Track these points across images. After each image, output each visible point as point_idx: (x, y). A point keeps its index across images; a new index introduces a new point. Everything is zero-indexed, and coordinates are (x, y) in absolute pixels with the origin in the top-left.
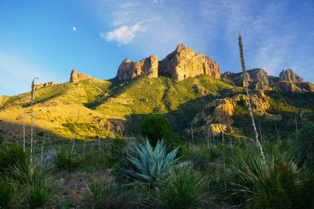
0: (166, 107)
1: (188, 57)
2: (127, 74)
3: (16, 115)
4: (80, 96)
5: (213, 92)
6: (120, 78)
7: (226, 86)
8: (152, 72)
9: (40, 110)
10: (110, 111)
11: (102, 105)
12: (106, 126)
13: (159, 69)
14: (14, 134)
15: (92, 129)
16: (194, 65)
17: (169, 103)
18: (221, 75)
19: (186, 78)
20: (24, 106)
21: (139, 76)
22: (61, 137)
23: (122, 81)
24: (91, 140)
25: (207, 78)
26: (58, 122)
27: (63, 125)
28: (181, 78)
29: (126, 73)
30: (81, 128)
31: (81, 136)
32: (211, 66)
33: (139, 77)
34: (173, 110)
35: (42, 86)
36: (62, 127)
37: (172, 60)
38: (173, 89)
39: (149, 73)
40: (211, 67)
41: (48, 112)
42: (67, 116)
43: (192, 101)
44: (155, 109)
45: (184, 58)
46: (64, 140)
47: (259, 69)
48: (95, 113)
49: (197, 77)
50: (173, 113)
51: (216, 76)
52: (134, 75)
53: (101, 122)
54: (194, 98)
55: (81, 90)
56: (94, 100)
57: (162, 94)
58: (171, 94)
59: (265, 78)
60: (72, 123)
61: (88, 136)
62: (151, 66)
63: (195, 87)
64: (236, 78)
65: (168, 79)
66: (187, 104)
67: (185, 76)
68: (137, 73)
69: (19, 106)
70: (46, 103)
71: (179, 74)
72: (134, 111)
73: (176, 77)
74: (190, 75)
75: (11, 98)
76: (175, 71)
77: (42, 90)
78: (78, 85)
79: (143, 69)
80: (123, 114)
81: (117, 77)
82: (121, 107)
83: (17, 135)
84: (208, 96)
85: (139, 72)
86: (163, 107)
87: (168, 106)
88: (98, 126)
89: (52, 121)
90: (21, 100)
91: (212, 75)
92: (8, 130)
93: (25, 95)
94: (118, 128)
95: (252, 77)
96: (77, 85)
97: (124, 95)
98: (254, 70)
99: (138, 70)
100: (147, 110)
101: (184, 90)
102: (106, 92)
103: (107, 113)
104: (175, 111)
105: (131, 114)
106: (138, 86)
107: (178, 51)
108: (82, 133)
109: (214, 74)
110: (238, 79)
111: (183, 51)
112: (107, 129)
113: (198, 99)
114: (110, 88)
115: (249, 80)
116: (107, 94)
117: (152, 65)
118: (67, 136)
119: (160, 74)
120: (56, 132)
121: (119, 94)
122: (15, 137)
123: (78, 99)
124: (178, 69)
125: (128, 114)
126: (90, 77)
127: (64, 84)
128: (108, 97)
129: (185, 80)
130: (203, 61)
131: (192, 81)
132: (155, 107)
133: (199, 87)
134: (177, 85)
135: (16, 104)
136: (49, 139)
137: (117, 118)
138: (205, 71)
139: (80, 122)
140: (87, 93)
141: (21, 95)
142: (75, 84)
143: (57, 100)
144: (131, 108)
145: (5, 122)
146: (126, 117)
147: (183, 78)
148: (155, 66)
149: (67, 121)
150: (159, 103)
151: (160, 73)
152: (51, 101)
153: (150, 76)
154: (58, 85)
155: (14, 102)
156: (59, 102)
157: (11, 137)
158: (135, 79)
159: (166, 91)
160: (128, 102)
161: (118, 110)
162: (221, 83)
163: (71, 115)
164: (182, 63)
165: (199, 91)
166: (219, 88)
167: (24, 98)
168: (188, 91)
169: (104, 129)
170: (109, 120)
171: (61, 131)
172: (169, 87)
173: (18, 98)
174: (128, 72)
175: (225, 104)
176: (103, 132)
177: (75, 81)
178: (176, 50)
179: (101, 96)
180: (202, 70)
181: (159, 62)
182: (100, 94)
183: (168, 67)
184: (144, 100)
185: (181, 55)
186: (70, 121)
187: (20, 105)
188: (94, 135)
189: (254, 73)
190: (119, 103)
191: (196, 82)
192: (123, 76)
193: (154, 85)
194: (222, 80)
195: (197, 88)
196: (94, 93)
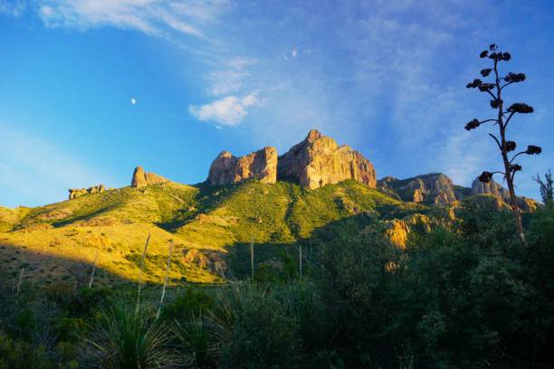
0: (292, 232)
1: (327, 150)
2: (226, 177)
3: (50, 239)
4: (149, 210)
5: (368, 209)
6: (214, 183)
7: (387, 200)
8: (267, 174)
9: (90, 232)
10: (200, 237)
11: (187, 226)
12: (197, 262)
13: (279, 168)
14: (47, 272)
15: (174, 265)
16: (336, 164)
17: (297, 226)
18: (378, 181)
19: (323, 185)
20: (57, 225)
21: (246, 179)
22: (125, 279)
23: (218, 187)
24: (175, 284)
25: (358, 187)
26: (118, 254)
27: (127, 257)
28: (314, 185)
29: (223, 175)
30: (156, 263)
31: (156, 276)
32: (363, 166)
33: (245, 181)
34: (305, 237)
35: (85, 192)
36: (126, 261)
37: (300, 155)
38: (301, 202)
39: (262, 176)
40: (361, 169)
41: (103, 234)
42: (132, 242)
43: (334, 223)
44: (273, 234)
45: (320, 153)
46: (131, 283)
47: (438, 174)
48: (178, 239)
49: (341, 183)
50: (303, 242)
51: (370, 183)
52: (238, 178)
53: (189, 254)
54: (337, 219)
55: (149, 201)
56: (172, 217)
57: (284, 210)
58: (299, 210)
59: (449, 189)
60: (141, 254)
61: (169, 278)
62: (266, 164)
63: (338, 201)
64: (402, 188)
65: (294, 186)
66: (326, 228)
67: (321, 182)
68: (241, 175)
69: (48, 225)
70: (93, 221)
71: (312, 179)
72: (239, 238)
73: (307, 182)
74: (329, 180)
75: (33, 211)
76: (305, 174)
77: (84, 199)
78: (146, 192)
79: (252, 168)
80: (222, 242)
81: (209, 181)
82: (217, 230)
83: (54, 273)
84: (359, 215)
85: (246, 173)
86: (287, 231)
87: (295, 230)
88: (183, 261)
89: (109, 250)
90: (51, 213)
91: (364, 182)
92: (37, 264)
93: (56, 206)
94: (218, 265)
95: (428, 186)
96: (143, 192)
97: (222, 210)
98: (431, 175)
99: (244, 170)
100: (259, 235)
101: (320, 204)
102: (190, 205)
103: (196, 239)
104: (308, 239)
105: (236, 243)
106: (245, 196)
107: (310, 141)
108: (159, 272)
109: (366, 180)
110: (405, 190)
111: (319, 141)
112: (198, 266)
113: (344, 220)
114: (198, 198)
115: (423, 191)
116: (193, 208)
117: (268, 162)
118: (135, 277)
119: (279, 177)
120: (116, 269)
121: (214, 209)
122: (49, 276)
123: (144, 216)
124: (310, 170)
125: (230, 242)
126: (164, 180)
127: (121, 190)
128: (195, 214)
129: (321, 188)
130: (350, 158)
131: (333, 191)
132: (273, 231)
133: (345, 200)
134: (309, 197)
135: (42, 221)
136: (106, 280)
137: (212, 248)
138: (353, 175)
139: (154, 254)
140: (160, 206)
141: (50, 205)
142: (140, 190)
143: (111, 215)
144: (234, 232)
145: (31, 250)
146: (227, 247)
147: (318, 185)
148: (272, 165)
149: (132, 251)
150: (280, 225)
151: (281, 176)
152: (102, 217)
153: (265, 181)
154: (111, 192)
155: (39, 217)
156: (114, 219)
157: (43, 276)
158: (239, 184)
159: (291, 206)
160: (228, 222)
161: (213, 235)
162: (380, 195)
163: (138, 242)
164: (317, 160)
165: (346, 207)
166: (377, 203)
167: (55, 212)
168: (328, 207)
169: (194, 265)
170: (201, 250)
171: (124, 267)
172: (295, 200)
173: (45, 211)
174: (227, 172)
175: (394, 229)
176: (193, 271)
177: (140, 186)
178: (306, 140)
179: (183, 211)
180: (349, 173)
181: (279, 158)
182: (181, 207)
183: (294, 166)
184: (254, 219)
185: (315, 148)
186: (137, 252)
187: (48, 222)
188: (178, 275)
189: (431, 180)
190: (215, 224)
191: (340, 192)
192: (219, 179)
193: (270, 195)
194: (380, 191)
195: (341, 201)
196: (172, 206)
